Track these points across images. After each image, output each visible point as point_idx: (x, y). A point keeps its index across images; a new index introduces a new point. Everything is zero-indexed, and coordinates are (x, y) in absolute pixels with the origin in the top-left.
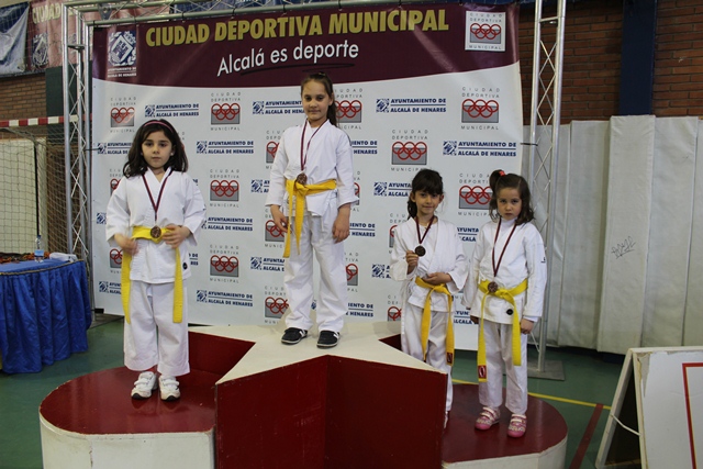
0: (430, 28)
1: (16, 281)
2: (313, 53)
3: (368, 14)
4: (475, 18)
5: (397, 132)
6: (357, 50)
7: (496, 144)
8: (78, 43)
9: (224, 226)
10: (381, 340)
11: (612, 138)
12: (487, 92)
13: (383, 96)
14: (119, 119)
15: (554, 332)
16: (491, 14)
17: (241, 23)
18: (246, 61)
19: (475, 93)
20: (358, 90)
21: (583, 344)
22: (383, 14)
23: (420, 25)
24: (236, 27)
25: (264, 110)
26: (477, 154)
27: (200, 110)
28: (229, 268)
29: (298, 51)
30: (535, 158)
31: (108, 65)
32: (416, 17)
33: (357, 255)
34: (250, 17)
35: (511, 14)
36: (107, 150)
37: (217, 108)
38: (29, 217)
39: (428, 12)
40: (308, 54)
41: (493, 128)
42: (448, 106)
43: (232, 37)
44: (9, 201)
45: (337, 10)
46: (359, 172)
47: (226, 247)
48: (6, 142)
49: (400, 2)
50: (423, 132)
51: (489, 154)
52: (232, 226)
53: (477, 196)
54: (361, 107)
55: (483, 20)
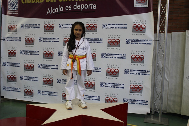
2: (80, 7)
5: (110, 35)
6: (96, 6)
7: (144, 40)
9: (48, 67)
10: (101, 110)
11: (187, 38)
12: (142, 22)
13: (105, 23)
14: (11, 29)
15: (165, 107)
18: (57, 9)
19: (137, 22)
20: (96, 21)
21: (176, 112)
25: (63, 27)
26: (138, 43)
27: (40, 26)
28: (49, 82)
29: (75, 6)
30: (158, 45)
31: (8, 10)
33: (95, 78)
36: (7, 40)
37: (46, 26)
40: (79, 8)
41: (143, 34)
42: (127, 26)
43: (52, 1)
46: (96, 50)
47: (49, 75)
50: (119, 36)
51: (142, 44)
52: (51, 68)
53: (138, 59)
54: (97, 26)
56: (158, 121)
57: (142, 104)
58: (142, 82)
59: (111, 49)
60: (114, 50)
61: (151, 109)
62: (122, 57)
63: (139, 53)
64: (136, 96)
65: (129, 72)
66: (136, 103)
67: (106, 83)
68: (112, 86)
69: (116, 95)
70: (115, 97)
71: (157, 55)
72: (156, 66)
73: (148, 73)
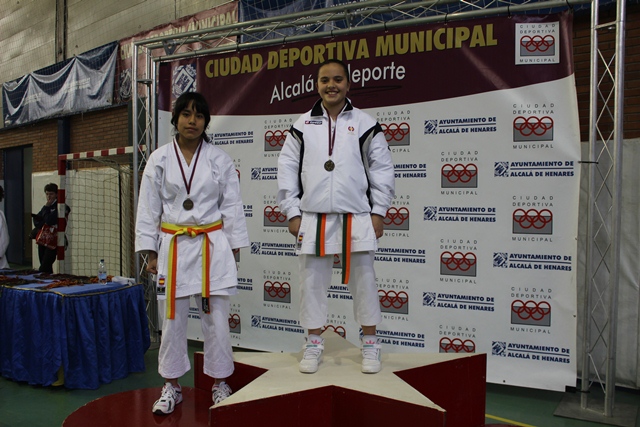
0: (478, 45)
1: (77, 303)
2: (361, 77)
3: (414, 34)
4: (523, 31)
5: (446, 154)
6: (404, 71)
7: (551, 164)
8: (147, 78)
9: (277, 251)
10: (396, 373)
12: (540, 108)
13: (431, 117)
15: (631, 372)
16: (543, 25)
17: (292, 50)
18: (296, 87)
19: (527, 109)
20: (405, 113)
22: (429, 33)
23: (467, 43)
24: (287, 55)
26: (531, 174)
27: (254, 137)
28: (281, 294)
31: (171, 97)
32: (463, 34)
33: (407, 282)
34: (300, 44)
35: (564, 23)
37: (270, 134)
39: (475, 27)
40: (356, 78)
41: (547, 146)
42: (498, 124)
43: (283, 65)
44: (95, 226)
45: (383, 32)
46: (408, 197)
47: (279, 273)
48: (94, 170)
49: (446, 20)
50: (473, 153)
51: (544, 174)
52: (284, 252)
53: (532, 220)
54: (409, 129)
55: (534, 32)
56: (603, 413)
57: (552, 359)
58: (550, 291)
59: (452, 193)
60: (460, 197)
61: (579, 374)
62: (485, 215)
63: (536, 202)
64: (531, 335)
65: (508, 263)
66: (531, 355)
67: (439, 296)
68: (458, 304)
69: (470, 330)
70: (468, 338)
71: (591, 208)
72: (591, 242)
73: (565, 265)
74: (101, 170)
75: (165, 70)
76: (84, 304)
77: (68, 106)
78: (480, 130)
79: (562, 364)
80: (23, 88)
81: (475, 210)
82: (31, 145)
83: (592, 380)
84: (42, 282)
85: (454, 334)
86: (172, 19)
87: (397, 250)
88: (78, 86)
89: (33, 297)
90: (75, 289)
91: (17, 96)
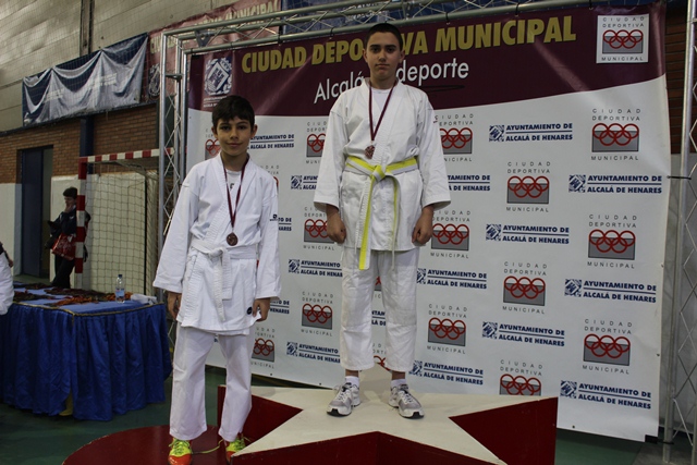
0: (553, 40)
2: (418, 75)
3: (480, 27)
4: (607, 24)
5: (513, 164)
6: (467, 69)
7: (635, 178)
8: (176, 72)
9: (318, 271)
12: (624, 114)
13: (497, 122)
14: (214, 151)
16: (630, 18)
17: (340, 43)
18: (344, 86)
19: (609, 115)
23: (540, 37)
24: (334, 48)
26: (612, 190)
27: (296, 141)
28: (322, 319)
29: (400, 73)
30: (687, 195)
31: (204, 94)
32: (536, 27)
33: (465, 309)
34: (349, 36)
35: (656, 16)
37: (313, 138)
38: (137, 254)
39: (551, 19)
40: (412, 76)
41: (631, 158)
42: (574, 132)
43: (330, 60)
44: (117, 237)
45: (444, 24)
46: (468, 213)
47: (320, 295)
48: (118, 175)
49: (517, 11)
50: (544, 164)
51: (626, 190)
52: (326, 271)
53: (612, 243)
54: (471, 135)
55: (619, 26)
57: (630, 403)
58: (630, 325)
59: (519, 209)
60: (529, 215)
61: (661, 421)
62: (557, 236)
63: (616, 222)
64: (606, 374)
65: (582, 291)
66: (605, 398)
67: (502, 326)
68: (523, 337)
69: (536, 366)
70: (533, 376)
71: (681, 229)
72: (679, 270)
73: (648, 296)
74: (126, 175)
75: (197, 64)
76: (98, 325)
77: (92, 104)
78: (553, 138)
79: (642, 409)
80: (45, 83)
81: (545, 229)
82: (52, 146)
83: (678, 429)
84: (53, 298)
85: (517, 371)
86: (207, 9)
87: (455, 273)
88: (103, 82)
89: (41, 314)
90: (89, 307)
91: (38, 91)
